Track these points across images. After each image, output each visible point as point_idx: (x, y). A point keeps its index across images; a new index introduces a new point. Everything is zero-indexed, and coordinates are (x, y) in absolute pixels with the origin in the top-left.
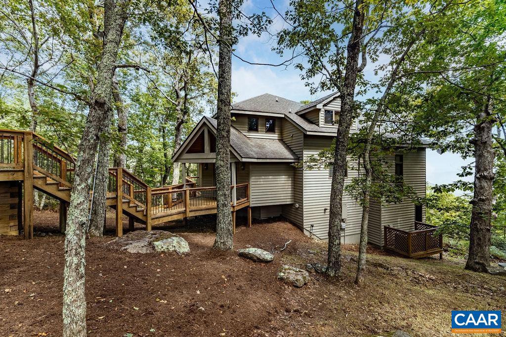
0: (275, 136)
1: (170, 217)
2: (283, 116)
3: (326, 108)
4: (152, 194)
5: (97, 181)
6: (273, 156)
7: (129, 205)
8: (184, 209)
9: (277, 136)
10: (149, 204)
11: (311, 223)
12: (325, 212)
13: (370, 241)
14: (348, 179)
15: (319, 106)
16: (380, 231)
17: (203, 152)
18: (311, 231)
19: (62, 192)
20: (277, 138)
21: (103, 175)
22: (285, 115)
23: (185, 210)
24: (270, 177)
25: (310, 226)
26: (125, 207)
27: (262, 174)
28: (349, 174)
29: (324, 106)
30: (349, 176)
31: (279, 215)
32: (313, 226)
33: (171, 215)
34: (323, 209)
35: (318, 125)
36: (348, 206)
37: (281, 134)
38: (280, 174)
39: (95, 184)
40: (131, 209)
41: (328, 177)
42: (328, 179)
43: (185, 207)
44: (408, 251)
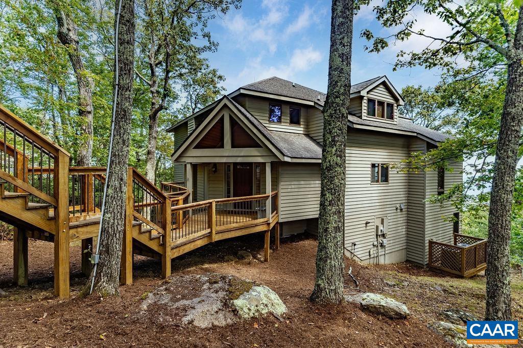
0: (300, 129)
1: (193, 244)
2: (312, 104)
3: (369, 95)
4: (172, 210)
5: (110, 191)
6: (308, 155)
7: (140, 229)
8: (209, 230)
9: (302, 129)
10: (169, 226)
11: (352, 241)
12: (366, 227)
13: (408, 259)
14: (390, 185)
15: (363, 93)
16: (424, 246)
17: (222, 146)
18: (353, 251)
19: (34, 212)
20: (302, 132)
21: (122, 180)
22: (315, 103)
23: (211, 233)
24: (302, 182)
25: (351, 244)
26: (135, 234)
27: (293, 179)
28: (390, 179)
29: (368, 93)
30: (390, 182)
31: (303, 231)
32: (355, 245)
33: (194, 241)
34: (365, 222)
35: (360, 117)
36: (389, 218)
37: (307, 127)
38: (313, 179)
39: (106, 196)
40: (143, 236)
41: (369, 182)
42: (369, 185)
43: (210, 226)
44: (460, 270)
